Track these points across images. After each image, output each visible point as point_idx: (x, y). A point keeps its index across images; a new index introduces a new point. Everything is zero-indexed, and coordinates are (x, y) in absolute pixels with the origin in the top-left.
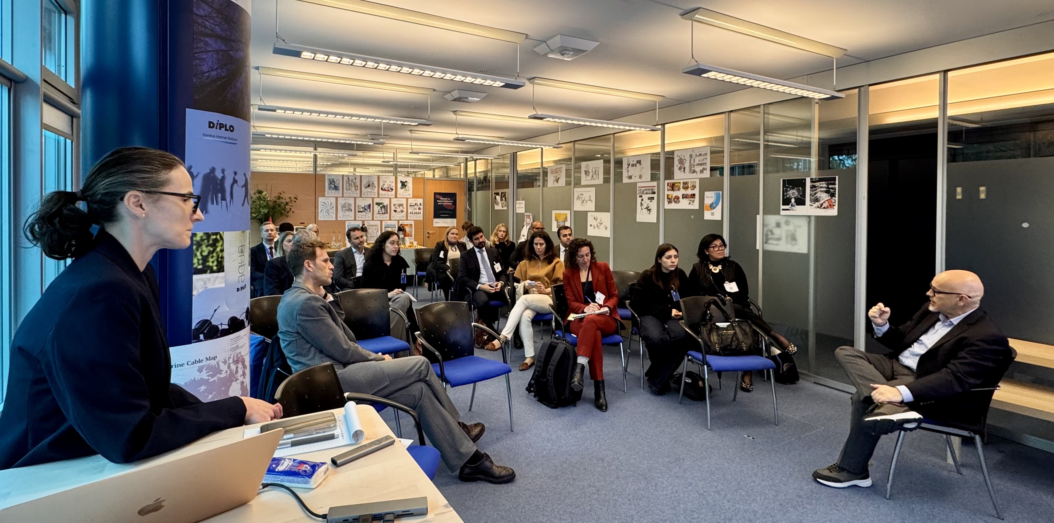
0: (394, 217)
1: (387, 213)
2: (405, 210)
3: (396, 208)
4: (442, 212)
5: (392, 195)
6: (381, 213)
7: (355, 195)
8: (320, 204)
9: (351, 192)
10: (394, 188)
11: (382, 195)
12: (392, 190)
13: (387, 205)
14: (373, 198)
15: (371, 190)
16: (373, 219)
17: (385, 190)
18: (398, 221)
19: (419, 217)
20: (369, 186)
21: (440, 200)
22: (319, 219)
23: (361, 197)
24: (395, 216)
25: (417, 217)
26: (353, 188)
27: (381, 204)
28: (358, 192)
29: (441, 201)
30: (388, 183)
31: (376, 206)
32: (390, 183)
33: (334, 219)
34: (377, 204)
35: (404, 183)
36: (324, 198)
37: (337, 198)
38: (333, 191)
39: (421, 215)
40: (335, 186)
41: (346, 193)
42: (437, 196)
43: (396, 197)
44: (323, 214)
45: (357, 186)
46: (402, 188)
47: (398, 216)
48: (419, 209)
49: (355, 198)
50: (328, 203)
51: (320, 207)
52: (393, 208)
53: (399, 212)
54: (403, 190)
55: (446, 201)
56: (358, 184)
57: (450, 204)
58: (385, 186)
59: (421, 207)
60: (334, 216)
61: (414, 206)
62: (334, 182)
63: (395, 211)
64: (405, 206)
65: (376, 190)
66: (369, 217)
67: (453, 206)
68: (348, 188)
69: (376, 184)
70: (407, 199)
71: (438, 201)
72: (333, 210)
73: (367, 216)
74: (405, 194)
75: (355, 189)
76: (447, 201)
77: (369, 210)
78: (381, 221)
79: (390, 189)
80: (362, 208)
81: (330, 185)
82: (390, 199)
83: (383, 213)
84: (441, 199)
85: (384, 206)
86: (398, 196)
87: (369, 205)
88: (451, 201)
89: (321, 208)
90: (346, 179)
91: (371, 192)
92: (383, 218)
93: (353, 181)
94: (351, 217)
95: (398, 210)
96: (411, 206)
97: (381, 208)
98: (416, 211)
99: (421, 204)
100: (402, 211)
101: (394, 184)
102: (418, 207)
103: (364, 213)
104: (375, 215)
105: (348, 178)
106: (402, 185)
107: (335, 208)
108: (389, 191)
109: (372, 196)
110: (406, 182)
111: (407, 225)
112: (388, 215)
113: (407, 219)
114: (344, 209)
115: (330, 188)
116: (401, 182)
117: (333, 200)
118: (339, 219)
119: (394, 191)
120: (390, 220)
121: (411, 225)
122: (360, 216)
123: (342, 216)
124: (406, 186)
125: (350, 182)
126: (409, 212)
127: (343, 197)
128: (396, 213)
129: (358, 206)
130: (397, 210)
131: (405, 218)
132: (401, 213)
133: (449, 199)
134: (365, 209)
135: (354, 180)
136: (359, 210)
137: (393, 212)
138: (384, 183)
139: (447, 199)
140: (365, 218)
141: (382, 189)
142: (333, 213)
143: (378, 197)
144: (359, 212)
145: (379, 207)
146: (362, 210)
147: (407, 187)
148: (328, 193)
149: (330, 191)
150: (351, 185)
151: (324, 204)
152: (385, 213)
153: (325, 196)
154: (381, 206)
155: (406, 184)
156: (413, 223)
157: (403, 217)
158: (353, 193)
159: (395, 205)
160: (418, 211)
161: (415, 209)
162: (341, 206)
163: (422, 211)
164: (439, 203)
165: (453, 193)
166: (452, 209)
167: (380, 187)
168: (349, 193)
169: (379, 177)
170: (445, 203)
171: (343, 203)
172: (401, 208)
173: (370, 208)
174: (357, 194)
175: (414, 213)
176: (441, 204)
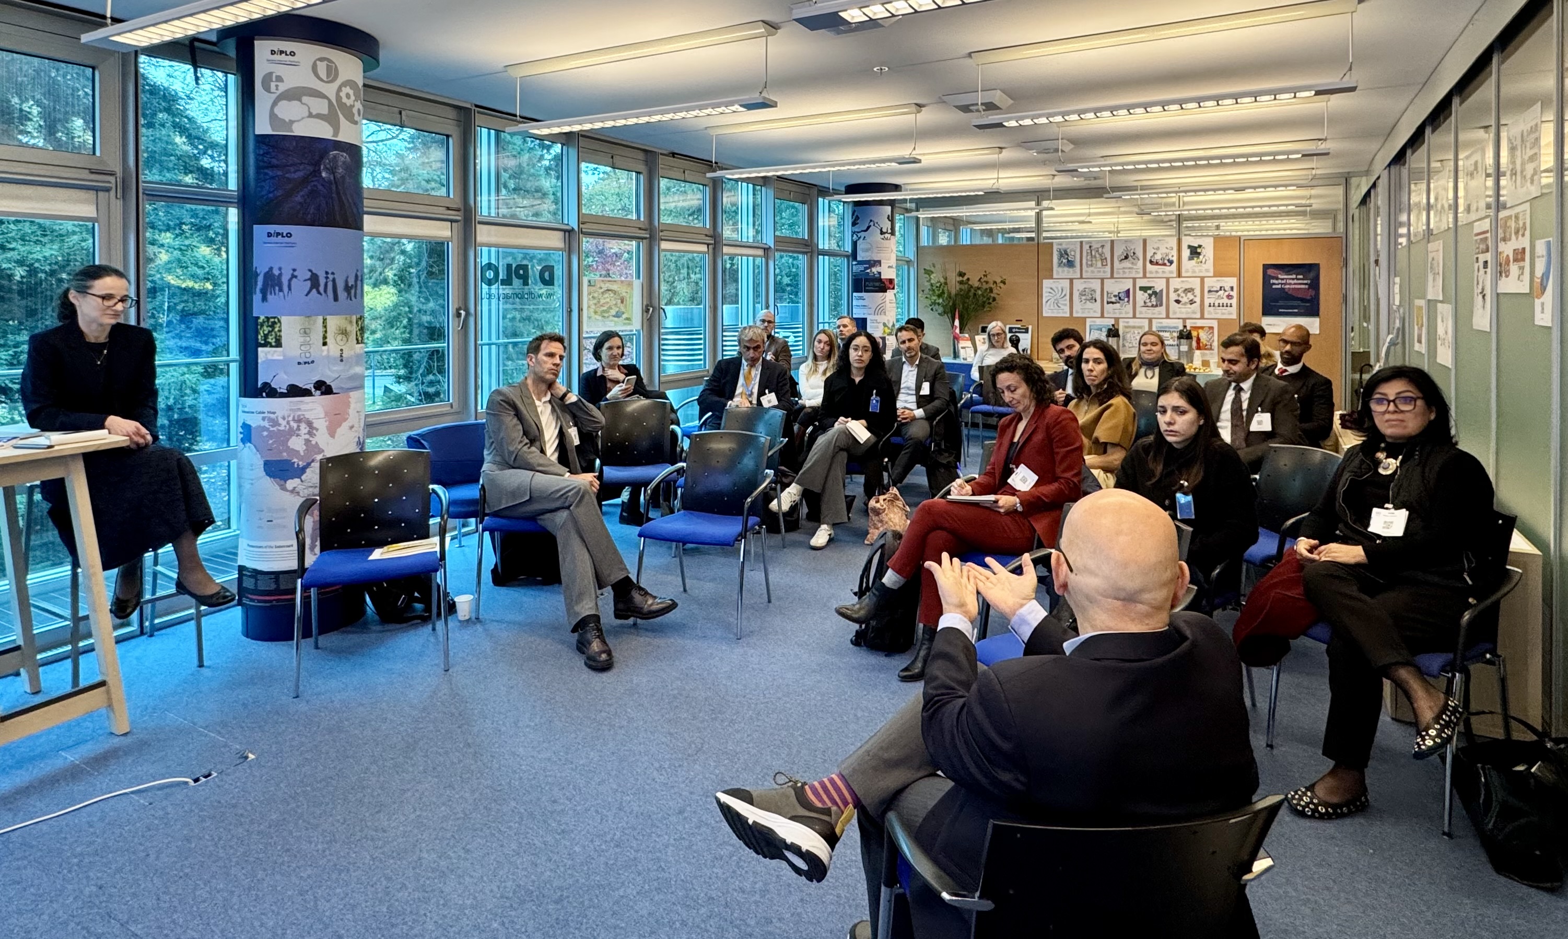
0: (1175, 312)
1: (1161, 305)
2: (1198, 300)
3: (1179, 295)
4: (1281, 303)
5: (1171, 272)
6: (1150, 304)
7: (1102, 275)
8: (1044, 290)
9: (1096, 270)
10: (1175, 259)
11: (1151, 272)
12: (1171, 262)
13: (1161, 291)
14: (1134, 279)
15: (1130, 266)
16: (1134, 317)
17: (1157, 264)
18: (1184, 320)
19: (1231, 314)
20: (1126, 257)
21: (1277, 279)
22: (1045, 315)
23: (1112, 277)
24: (1178, 310)
25: (1223, 314)
26: (1099, 264)
27: (1150, 288)
28: (1108, 268)
29: (1280, 281)
30: (1163, 250)
31: (1139, 293)
32: (1167, 251)
33: (1068, 315)
34: (1142, 289)
35: (1196, 248)
36: (1051, 281)
37: (1071, 280)
38: (1066, 269)
39: (1234, 310)
40: (1069, 261)
41: (1087, 272)
42: (1271, 272)
43: (1179, 275)
44: (1050, 307)
45: (1106, 258)
46: (1191, 259)
47: (1183, 310)
48: (1229, 297)
49: (1102, 280)
50: (1058, 288)
51: (1045, 295)
52: (1173, 296)
53: (1185, 304)
54: (1193, 262)
55: (1292, 282)
56: (1108, 255)
57: (1304, 286)
58: (1158, 257)
59: (1234, 294)
60: (1067, 309)
61: (1217, 291)
62: (1067, 254)
63: (1178, 302)
64: (1198, 292)
65: (1140, 263)
66: (1127, 313)
67: (1310, 293)
68: (1090, 263)
69: (1140, 254)
70: (1202, 278)
71: (1272, 281)
72: (1066, 300)
73: (1124, 311)
74: (1197, 269)
75: (1103, 265)
76: (1295, 281)
77: (1126, 299)
78: (1150, 320)
79: (1166, 262)
80: (1115, 296)
81: (1060, 259)
82: (1168, 280)
83: (1152, 306)
84: (1280, 276)
85: (1155, 293)
86: (1184, 274)
87: (1128, 291)
88: (1305, 282)
89: (1047, 297)
90: (1086, 247)
91: (1131, 268)
92: (1154, 314)
93: (1098, 251)
95: (1184, 299)
96: (1210, 291)
97: (1150, 296)
98: (1221, 301)
99: (1232, 288)
100: (1192, 302)
101: (1174, 253)
102: (1227, 293)
103: (1117, 306)
104: (1138, 309)
106: (1191, 253)
107: (1068, 297)
108: (1164, 264)
109: (1134, 275)
110: (1200, 246)
111: (1202, 328)
112: (1163, 308)
113: (1202, 317)
114: (1084, 298)
115: (1060, 265)
116: (1189, 247)
117: (1066, 284)
118: (1075, 315)
119: (1175, 265)
120: (1168, 317)
121: (1211, 328)
122: (1111, 311)
123: (1080, 311)
124: (1199, 254)
125: (1093, 253)
126: (1207, 304)
127: (1081, 278)
128: (1180, 305)
129: (1108, 293)
130: (1180, 299)
131: (1198, 316)
132: (1189, 306)
133: (1301, 277)
134: (1120, 298)
135: (1100, 250)
136: (1110, 300)
137: (1173, 304)
138: (1155, 250)
139: (1294, 276)
140: (1120, 313)
141: (1151, 262)
142: (1065, 305)
143: (1145, 276)
144: (1108, 303)
145: (1146, 295)
146: (1113, 299)
147: (1201, 257)
148: (1058, 273)
149: (1060, 269)
150: (1095, 257)
151: (1052, 291)
152: (1156, 306)
153: (1052, 278)
154: (1150, 292)
155: (1199, 250)
156: (1215, 324)
157: (1194, 313)
158: (1099, 271)
159: (1176, 290)
160: (1226, 301)
161: (1220, 297)
162: (1079, 292)
163: (1234, 301)
164: (1274, 284)
165: (1310, 265)
166: (1309, 298)
167: (1148, 258)
168: (1093, 272)
169: (1145, 241)
170: (1290, 284)
171: (1081, 289)
172: (1190, 296)
173: (1128, 296)
174: (1104, 272)
175: (1216, 304)
176: (1279, 286)
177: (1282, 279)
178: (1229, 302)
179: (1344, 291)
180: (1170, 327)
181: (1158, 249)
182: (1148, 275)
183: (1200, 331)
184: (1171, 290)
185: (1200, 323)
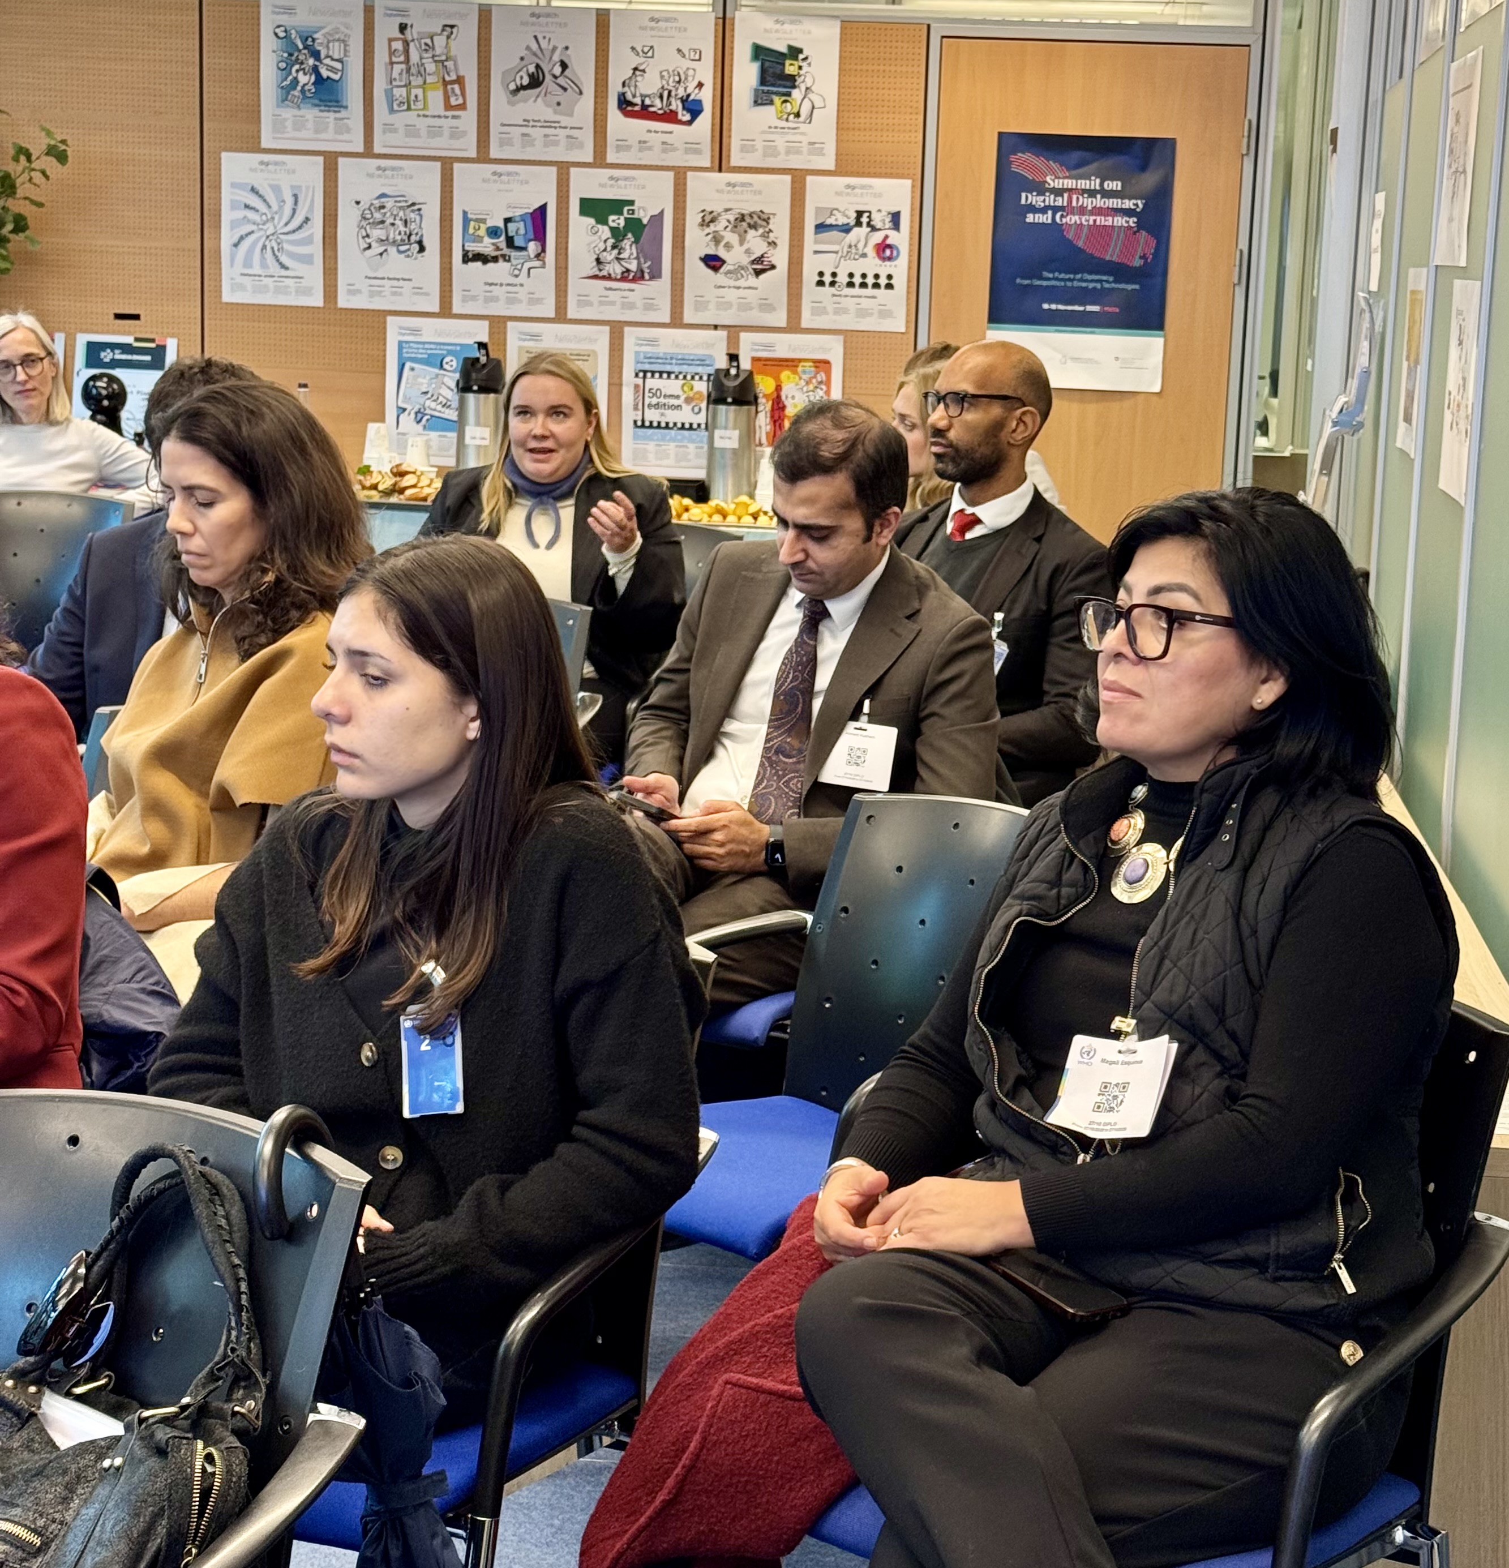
0: (700, 306)
1: (656, 274)
2: (780, 257)
3: (717, 239)
4: (1050, 279)
5: (692, 148)
6: (617, 270)
7: (443, 145)
8: (227, 195)
9: (422, 124)
10: (707, 97)
11: (623, 145)
12: (694, 109)
13: (658, 219)
14: (563, 169)
15: (548, 114)
16: (560, 316)
17: (645, 113)
18: (733, 331)
19: (885, 314)
20: (535, 81)
21: (1041, 189)
22: (227, 297)
23: (483, 156)
24: (711, 295)
25: (862, 313)
26: (436, 99)
27: (617, 206)
28: (469, 119)
29: (1050, 200)
30: (668, 60)
31: (580, 225)
32: (684, 64)
33: (317, 300)
34: (589, 207)
35: (780, 58)
36: (254, 159)
37: (331, 162)
38: (310, 114)
39: (897, 300)
40: (320, 80)
41: (389, 128)
42: (1025, 162)
43: (720, 163)
44: (248, 263)
45: (460, 81)
46: (761, 99)
47: (731, 295)
48: (884, 250)
49: (447, 165)
50: (276, 189)
51: (227, 216)
52: (697, 243)
53: (738, 271)
54: (768, 114)
55: (1088, 202)
56: (469, 68)
57: (1120, 221)
58: (648, 86)
59: (901, 239)
60: (314, 277)
61: (846, 229)
62: (316, 55)
63: (713, 262)
64: (781, 228)
65: (586, 104)
66: (534, 300)
67: (1145, 242)
68: (400, 93)
69: (584, 71)
70: (798, 178)
71: (1027, 198)
72: (309, 241)
73: (522, 293)
74: (780, 142)
75: (448, 107)
76: (1099, 202)
77: (533, 247)
78: (617, 330)
79: (676, 105)
80: (493, 232)
81: (286, 70)
82: (680, 175)
83: (625, 277)
84: (1052, 182)
85: (635, 226)
86: (736, 158)
87: (539, 216)
88: (1128, 204)
89: (234, 224)
90: (386, 28)
91: (548, 124)
92: (631, 306)
93: (430, 47)
94: (418, 291)
95: (734, 256)
96: (821, 228)
97: (617, 234)
98: (858, 267)
99: (896, 218)
100: (761, 267)
101: (706, 71)
102: (877, 237)
103: (500, 268)
104: (575, 285)
105: (403, 28)
106: (763, 81)
107: (317, 228)
108: (670, 117)
109: (560, 153)
110: (795, 52)
111: (791, 364)
112: (663, 285)
113: (794, 326)
114: (377, 233)
115: (287, 90)
116: (759, 52)
117: (313, 171)
118: (344, 301)
119: (705, 121)
120: (677, 321)
121: (823, 365)
122: (479, 289)
123: (363, 285)
124: (791, 81)
125: (414, 56)
126: (810, 276)
127: (368, 152)
128: (720, 278)
129: (466, 221)
130: (722, 253)
131: (780, 318)
132: (752, 281)
133: (1115, 185)
134: (510, 242)
135: (440, 42)
136: (473, 247)
137: (695, 269)
138: (636, 61)
139: (1095, 184)
140: (511, 301)
141: (624, 103)
142: (308, 259)
143: (600, 160)
144: (467, 258)
145: (605, 232)
146: (486, 246)
147: (797, 94)
148: (278, 126)
149: (288, 113)
150: (422, 73)
151: (254, 201)
152: (639, 277)
153: (257, 148)
154: (617, 221)
155: (790, 69)
156: (833, 350)
157: (766, 306)
158: (434, 132)
159: (708, 220)
160: (872, 265)
161: (854, 252)
162: (356, 213)
163: (900, 269)
164: (1032, 209)
165: (1150, 143)
166: (1137, 263)
167: (614, 89)
168: (411, 131)
169: (603, 18)
170: (1082, 211)
171: (368, 197)
172: (755, 242)
173: (539, 233)
174: (456, 134)
175: (843, 279)
176: (1046, 218)
177: (1058, 192)
178: (884, 269)
179: (1244, 245)
180: (684, 361)
181: (649, 52)
182: (611, 157)
183: (785, 375)
184: (692, 219)
185: (784, 346)
